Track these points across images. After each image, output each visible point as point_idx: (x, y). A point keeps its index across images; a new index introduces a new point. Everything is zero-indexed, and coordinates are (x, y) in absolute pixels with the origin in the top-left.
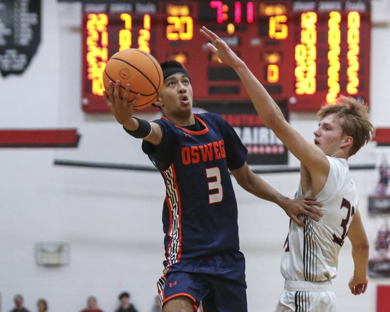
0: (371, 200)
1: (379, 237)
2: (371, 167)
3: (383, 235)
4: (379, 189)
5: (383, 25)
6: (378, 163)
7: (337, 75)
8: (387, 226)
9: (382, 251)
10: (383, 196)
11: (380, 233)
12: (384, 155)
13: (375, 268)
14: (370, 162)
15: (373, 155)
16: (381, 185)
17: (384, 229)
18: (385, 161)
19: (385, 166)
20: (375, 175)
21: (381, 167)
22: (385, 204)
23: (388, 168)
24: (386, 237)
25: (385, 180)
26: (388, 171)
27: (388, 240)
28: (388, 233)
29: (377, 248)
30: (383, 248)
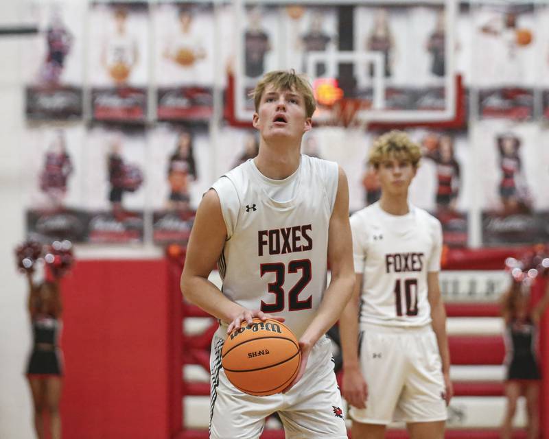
0: (31, 93)
1: (48, 166)
2: (30, 31)
3: (55, 162)
4: (47, 72)
6: (44, 23)
8: (63, 142)
9: (55, 192)
10: (54, 87)
11: (49, 157)
13: (41, 226)
14: (27, 20)
16: (50, 64)
17: (57, 150)
18: (58, 20)
19: (57, 28)
20: (38, 46)
21: (50, 32)
22: (58, 101)
23: (63, 32)
24: (61, 166)
25: (57, 55)
26: (64, 39)
27: (64, 170)
28: (64, 159)
29: (45, 187)
30: (55, 185)
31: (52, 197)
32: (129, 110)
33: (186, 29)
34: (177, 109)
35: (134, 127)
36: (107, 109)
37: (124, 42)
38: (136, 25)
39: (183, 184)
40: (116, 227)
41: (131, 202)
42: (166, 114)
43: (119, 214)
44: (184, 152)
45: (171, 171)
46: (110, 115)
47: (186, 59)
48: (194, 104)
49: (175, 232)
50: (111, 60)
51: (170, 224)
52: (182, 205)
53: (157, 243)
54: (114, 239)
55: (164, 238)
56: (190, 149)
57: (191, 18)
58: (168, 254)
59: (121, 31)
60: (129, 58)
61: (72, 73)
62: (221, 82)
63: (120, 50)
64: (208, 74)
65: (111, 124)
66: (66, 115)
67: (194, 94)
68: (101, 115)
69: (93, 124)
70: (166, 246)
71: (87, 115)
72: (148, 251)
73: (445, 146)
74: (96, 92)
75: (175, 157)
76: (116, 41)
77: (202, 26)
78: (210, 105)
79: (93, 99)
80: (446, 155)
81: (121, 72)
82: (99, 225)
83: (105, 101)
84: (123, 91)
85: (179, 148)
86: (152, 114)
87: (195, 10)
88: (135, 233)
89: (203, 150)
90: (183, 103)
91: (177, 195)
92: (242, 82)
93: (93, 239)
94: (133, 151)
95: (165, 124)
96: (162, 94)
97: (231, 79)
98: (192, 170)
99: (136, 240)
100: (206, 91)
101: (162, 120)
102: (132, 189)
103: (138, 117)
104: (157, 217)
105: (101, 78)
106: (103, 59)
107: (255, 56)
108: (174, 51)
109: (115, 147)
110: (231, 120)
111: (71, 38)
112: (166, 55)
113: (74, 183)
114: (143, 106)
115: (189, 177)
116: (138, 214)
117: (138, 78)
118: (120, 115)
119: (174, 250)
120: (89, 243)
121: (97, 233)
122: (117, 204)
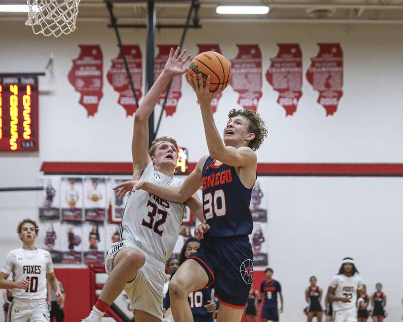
0: (41, 210)
1: (47, 236)
2: (41, 189)
3: (50, 234)
4: (46, 204)
5: (47, 93)
6: (45, 186)
7: (16, 127)
8: (53, 228)
9: (50, 245)
10: (49, 208)
11: (48, 233)
12: (49, 180)
14: (40, 185)
15: (42, 180)
16: (47, 201)
17: (51, 231)
18: (50, 185)
19: (50, 187)
20: (44, 194)
21: (48, 189)
22: (51, 213)
23: (53, 189)
24: (52, 236)
25: (50, 197)
26: (53, 191)
27: (54, 237)
28: (54, 233)
29: (46, 244)
30: (50, 243)
31: (49, 247)
32: (75, 217)
33: (95, 188)
34: (93, 216)
35: (77, 223)
36: (67, 216)
37: (74, 193)
38: (77, 186)
39: (95, 243)
40: (71, 257)
41: (76, 249)
42: (89, 218)
43: (72, 253)
44: (95, 232)
45: (90, 238)
46: (69, 218)
47: (95, 199)
48: (98, 215)
49: (93, 259)
50: (69, 199)
51: (90, 257)
52: (94, 250)
53: (86, 263)
54: (71, 262)
55: (87, 261)
56: (97, 231)
57: (97, 184)
58: (90, 267)
59: (72, 189)
60: (75, 199)
61: (55, 203)
62: (107, 207)
63: (72, 195)
64: (103, 204)
65: (69, 221)
66: (54, 218)
67: (98, 211)
68: (66, 218)
69: (63, 221)
70: (89, 264)
71: (61, 219)
72: (83, 266)
73: (187, 231)
74: (64, 210)
75: (92, 233)
76: (71, 192)
77: (101, 187)
78: (104, 215)
79: (63, 214)
80: (188, 234)
81: (73, 203)
82: (66, 257)
83: (68, 213)
84: (74, 210)
85: (93, 230)
86: (83, 219)
87: (98, 182)
88: (78, 260)
89: (101, 231)
90: (94, 214)
91: (93, 247)
92: (114, 207)
93: (64, 262)
94: (77, 231)
95: (88, 222)
96: (87, 211)
97: (110, 207)
98: (98, 238)
99: (78, 262)
100: (102, 210)
101: (87, 220)
102: (77, 244)
103: (78, 219)
104: (86, 254)
105: (66, 205)
106: (66, 199)
107: (120, 198)
108: (91, 196)
109: (70, 230)
110: (111, 221)
111: (55, 191)
112: (88, 197)
113: (56, 242)
114: (80, 215)
115: (97, 241)
116: (79, 253)
117: (78, 205)
118: (73, 219)
119: (92, 266)
120: (63, 263)
121: (65, 260)
122: (72, 249)
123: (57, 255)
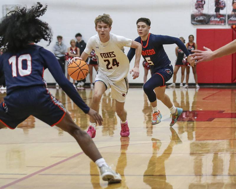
3: (200, 0)
24: (202, 1)
27: (203, 3)
29: (196, 8)
30: (200, 7)
31: (199, 11)
40: (217, 19)
41: (222, 12)
43: (218, 16)
45: (233, 3)
51: (232, 19)
53: (229, 24)
55: (231, 23)
72: (227, 27)
82: (213, 19)
99: (223, 24)
102: (222, 9)
119: (234, 26)
120: (210, 25)
121: (212, 21)
122: (217, 13)
123: (205, 17)
